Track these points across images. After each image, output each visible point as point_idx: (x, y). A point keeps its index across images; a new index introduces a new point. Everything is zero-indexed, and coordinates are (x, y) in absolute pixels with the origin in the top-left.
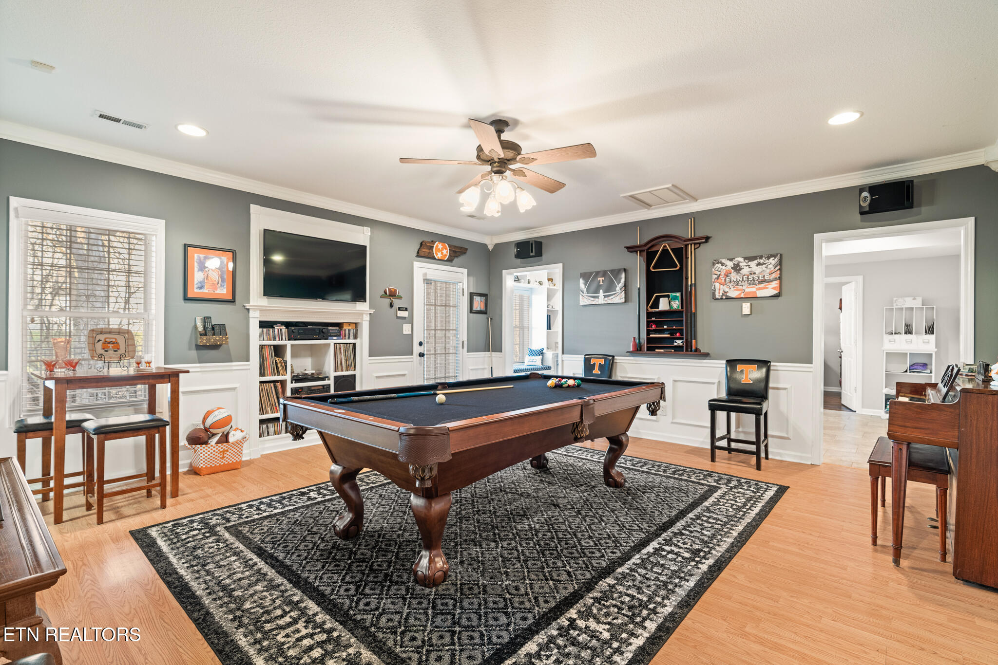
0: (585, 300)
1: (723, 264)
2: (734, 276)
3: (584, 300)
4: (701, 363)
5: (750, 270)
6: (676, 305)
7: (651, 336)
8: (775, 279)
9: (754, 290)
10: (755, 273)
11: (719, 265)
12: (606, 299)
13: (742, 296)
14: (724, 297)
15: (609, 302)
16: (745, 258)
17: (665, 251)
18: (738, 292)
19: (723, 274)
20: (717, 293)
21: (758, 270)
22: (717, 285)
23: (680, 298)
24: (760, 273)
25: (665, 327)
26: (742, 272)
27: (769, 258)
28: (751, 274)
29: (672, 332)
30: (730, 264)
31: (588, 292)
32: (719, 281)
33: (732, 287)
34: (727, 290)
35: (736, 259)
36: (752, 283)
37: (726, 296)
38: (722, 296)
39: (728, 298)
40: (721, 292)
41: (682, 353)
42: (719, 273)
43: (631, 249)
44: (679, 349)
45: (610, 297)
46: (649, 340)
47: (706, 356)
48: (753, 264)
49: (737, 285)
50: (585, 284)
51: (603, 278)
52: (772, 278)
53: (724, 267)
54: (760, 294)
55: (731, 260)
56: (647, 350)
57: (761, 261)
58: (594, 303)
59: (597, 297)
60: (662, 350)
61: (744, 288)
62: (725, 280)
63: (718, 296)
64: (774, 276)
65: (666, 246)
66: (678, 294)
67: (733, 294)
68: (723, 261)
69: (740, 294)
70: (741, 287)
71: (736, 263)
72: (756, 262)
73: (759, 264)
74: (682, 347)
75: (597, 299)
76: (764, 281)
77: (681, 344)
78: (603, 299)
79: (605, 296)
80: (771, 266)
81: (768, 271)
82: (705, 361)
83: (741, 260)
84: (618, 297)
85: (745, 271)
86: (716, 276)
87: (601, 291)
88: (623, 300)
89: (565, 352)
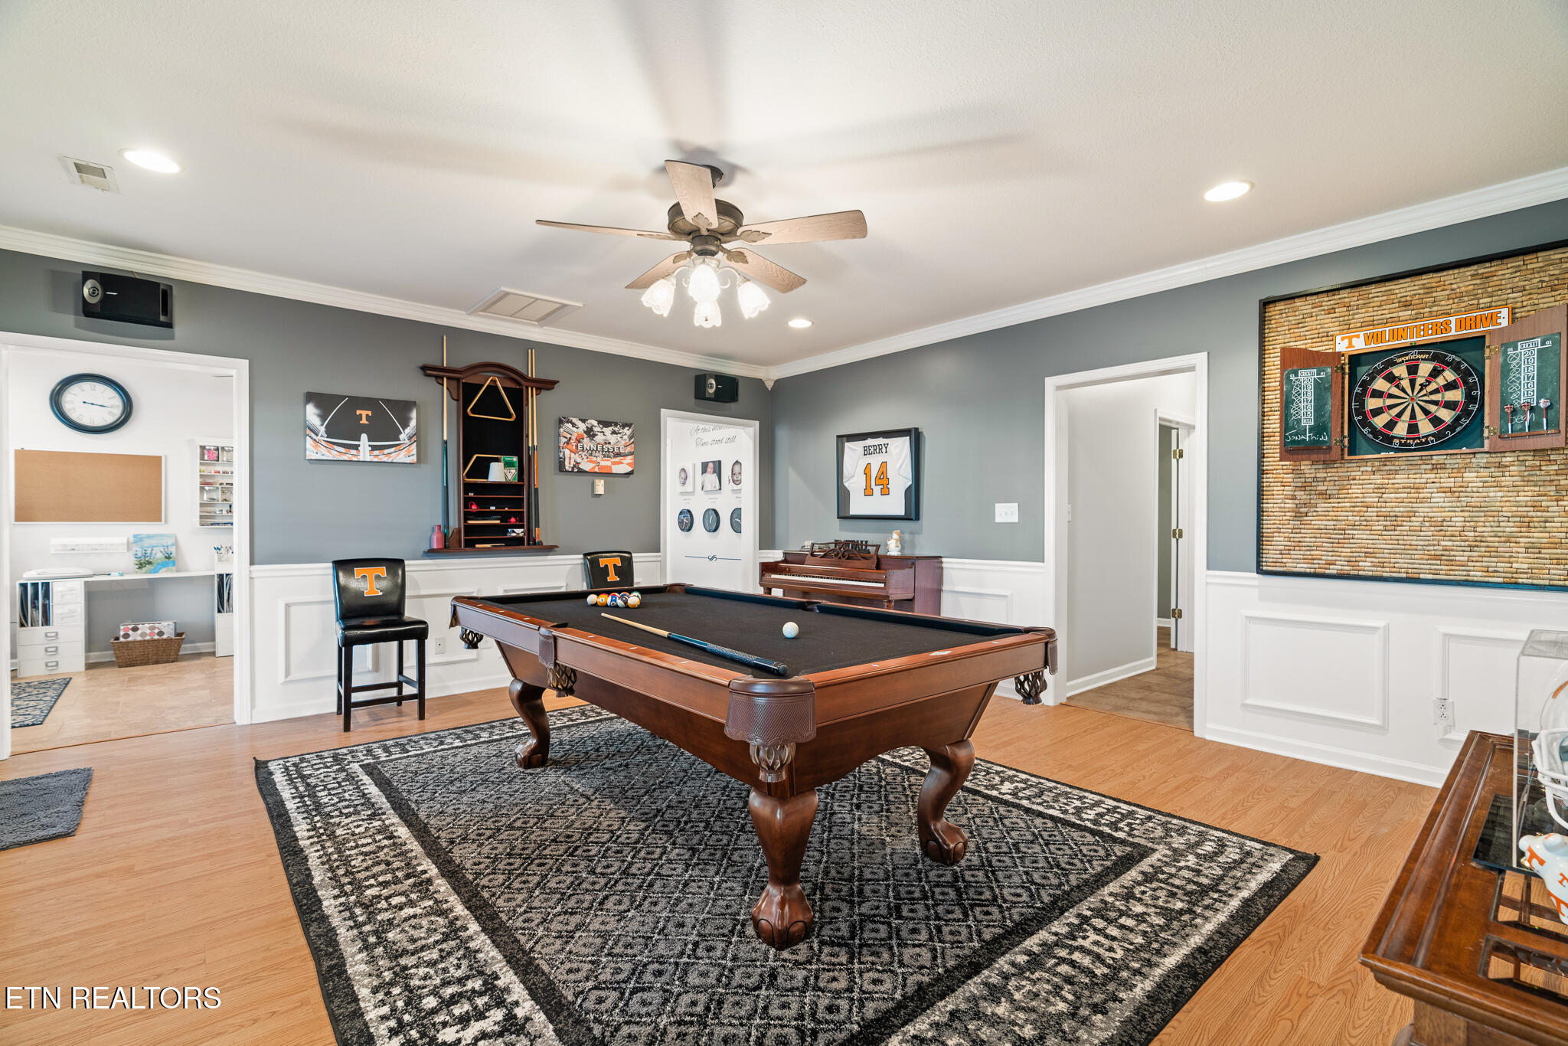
0: (323, 450)
1: (574, 425)
2: (587, 443)
3: (314, 450)
4: (544, 560)
5: (604, 438)
6: (512, 475)
7: (470, 522)
8: (631, 454)
9: (608, 463)
10: (609, 443)
11: (569, 425)
12: (376, 452)
13: (596, 470)
14: (576, 470)
15: (385, 459)
16: (599, 422)
17: (493, 388)
18: (592, 465)
19: (574, 438)
20: (567, 463)
21: (613, 439)
22: (567, 452)
23: (517, 464)
24: (616, 444)
25: (493, 508)
26: (596, 438)
27: (624, 426)
28: (606, 443)
29: (505, 517)
30: (582, 426)
31: (330, 432)
32: (570, 446)
33: (585, 457)
34: (579, 460)
35: (589, 421)
36: (607, 454)
37: (579, 468)
38: (573, 468)
39: (581, 472)
40: (572, 462)
41: (521, 547)
42: (569, 436)
43: (430, 371)
44: (518, 541)
45: (386, 451)
46: (469, 529)
47: (550, 550)
48: (608, 430)
49: (591, 455)
50: (323, 418)
51: (370, 413)
52: (627, 451)
53: (574, 429)
54: (616, 469)
55: (584, 421)
56: (466, 546)
57: (616, 429)
58: (345, 458)
59: (356, 447)
60: (489, 546)
61: (599, 460)
62: (577, 446)
63: (568, 467)
64: (628, 449)
65: (495, 381)
66: (515, 459)
67: (586, 466)
68: (575, 420)
69: (594, 468)
70: (595, 459)
71: (589, 426)
72: (610, 428)
73: (614, 432)
74: (523, 538)
75: (353, 452)
76: (618, 455)
77: (521, 535)
78: (368, 453)
79: (374, 448)
80: (625, 437)
81: (623, 442)
82: (549, 557)
83: (595, 423)
84: (403, 453)
85: (600, 438)
86: (566, 440)
87: (364, 437)
88: (414, 459)
89: (256, 558)
